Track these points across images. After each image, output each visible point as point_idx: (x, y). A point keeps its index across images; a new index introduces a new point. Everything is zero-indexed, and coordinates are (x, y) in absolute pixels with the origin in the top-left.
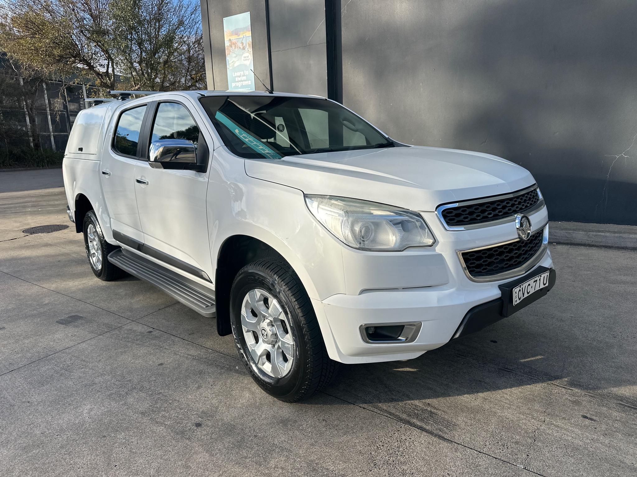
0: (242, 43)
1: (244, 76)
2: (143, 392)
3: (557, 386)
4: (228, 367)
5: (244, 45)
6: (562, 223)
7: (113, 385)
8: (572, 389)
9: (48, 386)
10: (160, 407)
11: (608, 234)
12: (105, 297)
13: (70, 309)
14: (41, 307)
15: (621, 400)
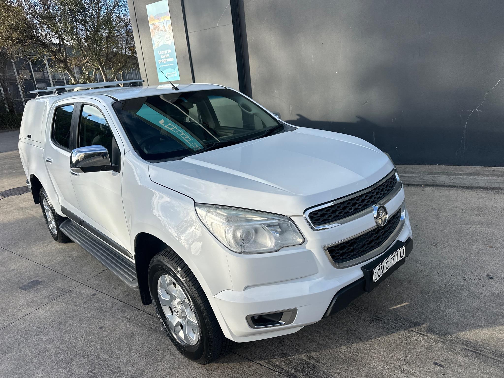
0: (164, 26)
1: (167, 53)
2: (85, 358)
3: (416, 332)
4: (154, 328)
5: (166, 28)
6: (430, 167)
7: (61, 351)
8: (428, 335)
9: (9, 355)
10: (98, 373)
11: (465, 177)
12: (61, 260)
13: (32, 273)
14: (9, 273)
15: (466, 345)
